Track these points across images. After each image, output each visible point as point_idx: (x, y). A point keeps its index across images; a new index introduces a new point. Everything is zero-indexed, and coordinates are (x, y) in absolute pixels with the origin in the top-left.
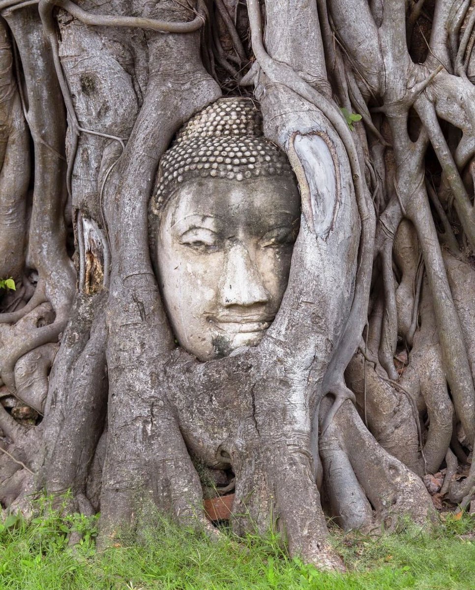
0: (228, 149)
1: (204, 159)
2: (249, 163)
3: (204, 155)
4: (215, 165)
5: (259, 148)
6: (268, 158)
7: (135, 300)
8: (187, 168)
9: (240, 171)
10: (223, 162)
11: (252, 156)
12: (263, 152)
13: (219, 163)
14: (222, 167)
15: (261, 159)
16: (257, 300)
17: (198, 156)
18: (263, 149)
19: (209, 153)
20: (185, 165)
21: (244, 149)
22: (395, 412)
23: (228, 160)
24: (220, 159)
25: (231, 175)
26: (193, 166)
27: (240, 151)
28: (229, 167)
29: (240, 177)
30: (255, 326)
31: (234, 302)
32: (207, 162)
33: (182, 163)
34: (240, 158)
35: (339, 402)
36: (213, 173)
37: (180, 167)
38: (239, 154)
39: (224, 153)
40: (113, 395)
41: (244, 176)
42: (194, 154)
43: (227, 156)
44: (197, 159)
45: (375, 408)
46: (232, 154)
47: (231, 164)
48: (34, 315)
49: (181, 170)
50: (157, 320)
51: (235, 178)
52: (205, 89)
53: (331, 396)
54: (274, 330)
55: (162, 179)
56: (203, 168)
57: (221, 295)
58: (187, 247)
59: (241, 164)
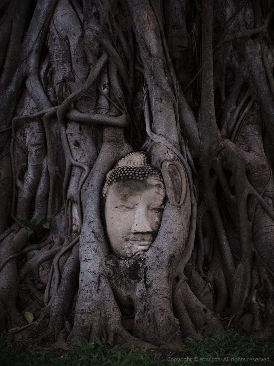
1: (126, 172)
2: (146, 174)
3: (126, 170)
4: (131, 174)
7: (93, 232)
9: (142, 177)
10: (134, 173)
12: (151, 170)
14: (134, 175)
16: (148, 231)
19: (128, 170)
20: (118, 174)
22: (204, 289)
23: (137, 172)
25: (138, 178)
30: (147, 243)
31: (138, 231)
32: (128, 172)
34: (141, 172)
37: (115, 175)
40: (82, 272)
41: (143, 179)
42: (121, 170)
44: (123, 172)
45: (196, 286)
47: (138, 174)
49: (116, 177)
50: (102, 239)
52: (126, 147)
53: (177, 279)
54: (155, 244)
55: (107, 181)
56: (126, 175)
57: (132, 229)
58: (117, 209)
59: (142, 174)
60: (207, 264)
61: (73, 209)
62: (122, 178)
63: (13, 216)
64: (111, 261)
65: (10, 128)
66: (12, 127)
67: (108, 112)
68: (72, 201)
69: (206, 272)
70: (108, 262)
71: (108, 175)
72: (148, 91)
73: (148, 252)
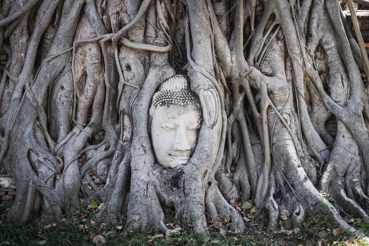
0: (178, 94)
1: (170, 97)
2: (186, 99)
3: (170, 96)
5: (189, 94)
6: (192, 98)
7: (142, 146)
8: (163, 100)
9: (182, 102)
10: (176, 99)
11: (187, 97)
12: (190, 96)
13: (175, 99)
14: (176, 100)
15: (190, 98)
16: (187, 149)
17: (167, 96)
18: (191, 95)
19: (171, 95)
20: (163, 99)
21: (184, 94)
22: (231, 189)
23: (178, 98)
24: (175, 97)
25: (179, 103)
26: (166, 100)
27: (183, 95)
28: (179, 100)
29: (182, 104)
31: (178, 149)
32: (171, 98)
33: (162, 98)
34: (182, 97)
35: (212, 185)
36: (173, 102)
37: (161, 99)
38: (183, 96)
39: (177, 95)
40: (133, 179)
41: (184, 104)
43: (178, 97)
44: (167, 97)
45: (224, 187)
46: (180, 96)
47: (179, 99)
48: (104, 147)
49: (161, 101)
50: (150, 153)
51: (181, 104)
52: (170, 71)
53: (210, 184)
54: (192, 160)
55: (154, 103)
56: (169, 100)
57: (174, 146)
58: (162, 128)
59: (183, 100)
60: (234, 164)
61: (124, 117)
62: (166, 102)
63: (73, 119)
64: (157, 170)
65: (72, 48)
66: (74, 48)
67: (154, 40)
68: (123, 112)
69: (233, 172)
70: (154, 172)
71: (154, 97)
72: (189, 22)
73: (186, 166)
